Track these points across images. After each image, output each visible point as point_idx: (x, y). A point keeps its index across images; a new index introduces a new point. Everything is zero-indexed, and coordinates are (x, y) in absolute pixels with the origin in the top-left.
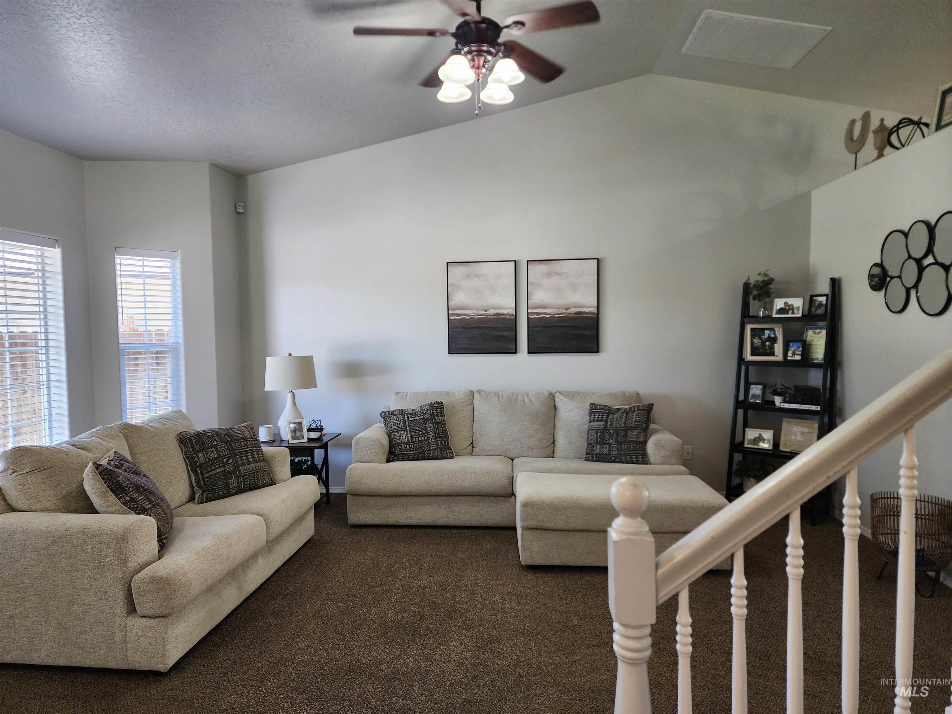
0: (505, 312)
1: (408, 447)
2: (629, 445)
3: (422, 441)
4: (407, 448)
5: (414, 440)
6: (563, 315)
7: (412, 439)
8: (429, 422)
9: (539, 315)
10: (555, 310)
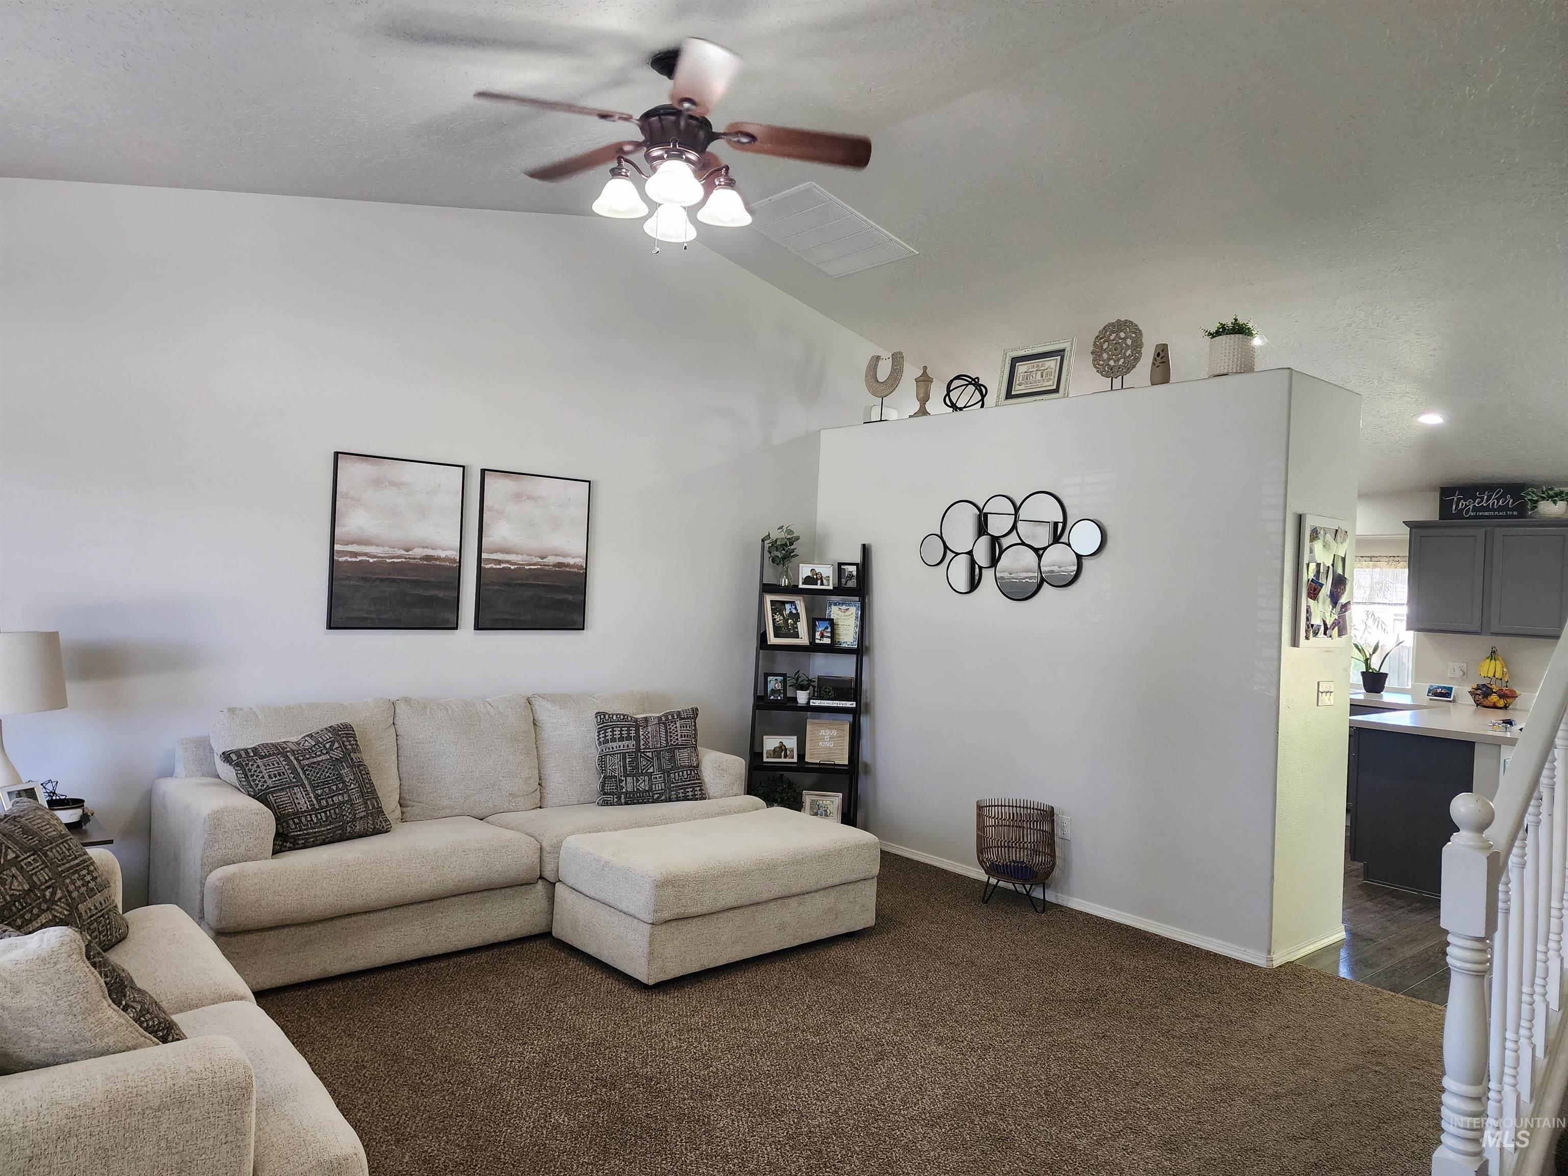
0: (443, 554)
1: (315, 820)
2: (681, 773)
3: (340, 803)
4: (312, 820)
5: (324, 803)
6: (536, 567)
7: (319, 801)
8: (343, 766)
9: (500, 565)
10: (525, 557)
